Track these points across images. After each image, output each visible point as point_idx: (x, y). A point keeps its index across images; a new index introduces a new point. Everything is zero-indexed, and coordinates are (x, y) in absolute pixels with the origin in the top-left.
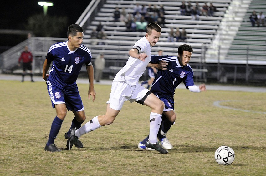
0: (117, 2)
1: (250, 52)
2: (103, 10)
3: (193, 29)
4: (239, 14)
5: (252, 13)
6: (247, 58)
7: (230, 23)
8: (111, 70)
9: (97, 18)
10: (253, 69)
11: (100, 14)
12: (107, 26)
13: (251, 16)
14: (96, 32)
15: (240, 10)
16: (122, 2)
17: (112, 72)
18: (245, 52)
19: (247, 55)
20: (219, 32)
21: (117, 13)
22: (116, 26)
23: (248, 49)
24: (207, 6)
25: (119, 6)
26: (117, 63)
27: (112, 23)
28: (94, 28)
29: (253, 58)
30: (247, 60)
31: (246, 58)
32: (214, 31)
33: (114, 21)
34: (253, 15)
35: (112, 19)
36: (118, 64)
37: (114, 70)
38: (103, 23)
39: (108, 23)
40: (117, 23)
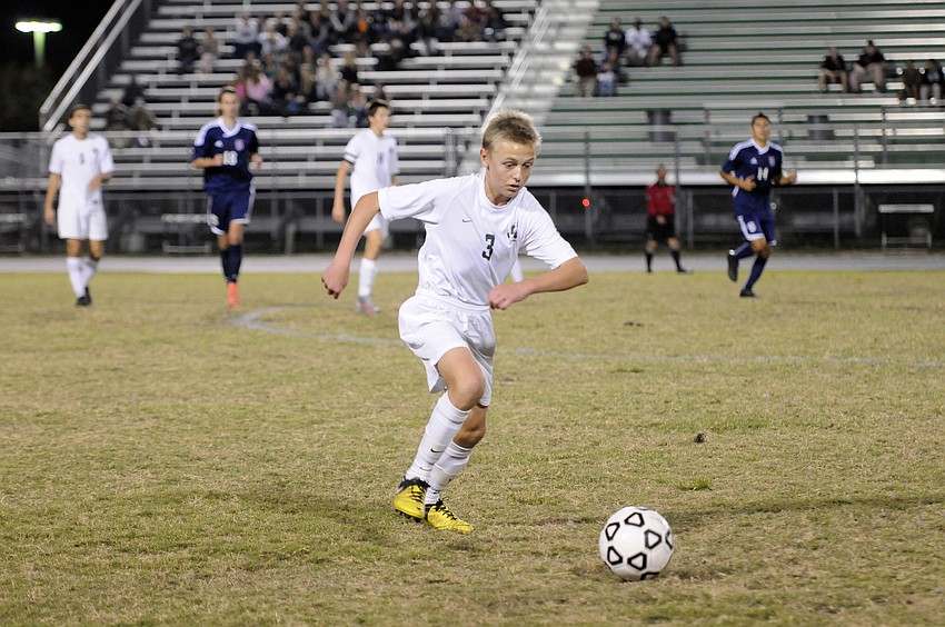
0: (190, 10)
1: (595, 148)
2: (147, 38)
3: (426, 83)
4: (567, 31)
5: (610, 24)
6: (587, 165)
7: (540, 60)
8: (167, 224)
9: (128, 65)
10: (611, 200)
11: (138, 51)
12: (160, 87)
13: (608, 33)
14: (122, 107)
15: (572, 18)
16: (208, 9)
17: (173, 229)
18: (579, 148)
19: (587, 156)
20: (504, 88)
21: (189, 45)
22: (187, 86)
23: (587, 140)
24: (478, 11)
25: (199, 22)
26: (186, 201)
27: (173, 78)
28: (116, 95)
29: (608, 164)
30: (587, 173)
31: (582, 168)
32: (490, 88)
33: (180, 72)
34: (614, 31)
35: (173, 64)
36: (191, 205)
37: (175, 223)
38: (143, 79)
39: (163, 78)
40: (187, 78)
